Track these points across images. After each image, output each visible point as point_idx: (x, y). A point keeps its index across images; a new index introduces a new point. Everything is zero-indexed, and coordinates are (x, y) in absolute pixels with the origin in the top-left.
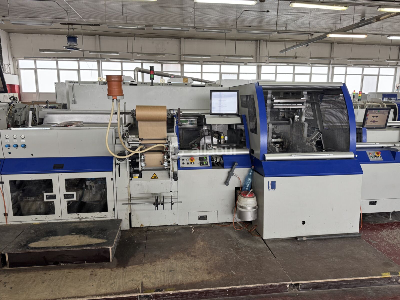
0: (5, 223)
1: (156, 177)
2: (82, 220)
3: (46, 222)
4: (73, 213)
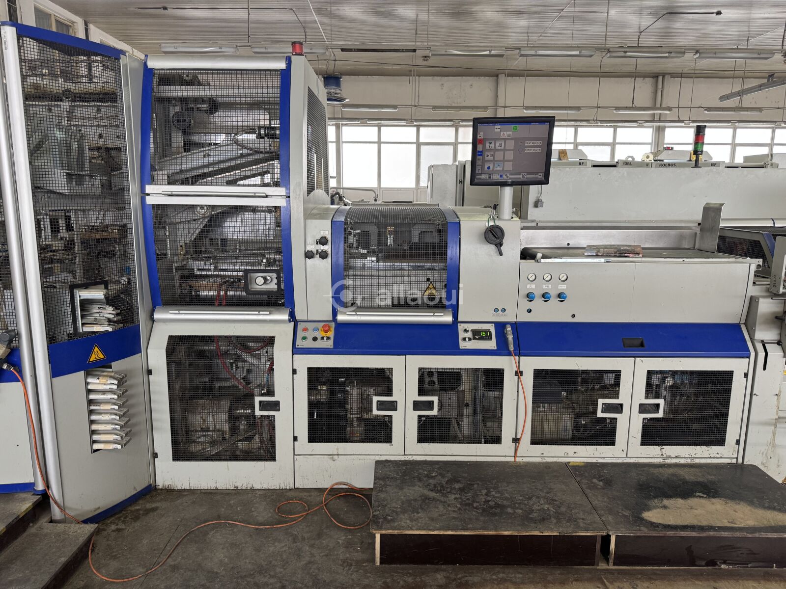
0: (512, 459)
2: (668, 461)
3: (594, 460)
4: (651, 445)
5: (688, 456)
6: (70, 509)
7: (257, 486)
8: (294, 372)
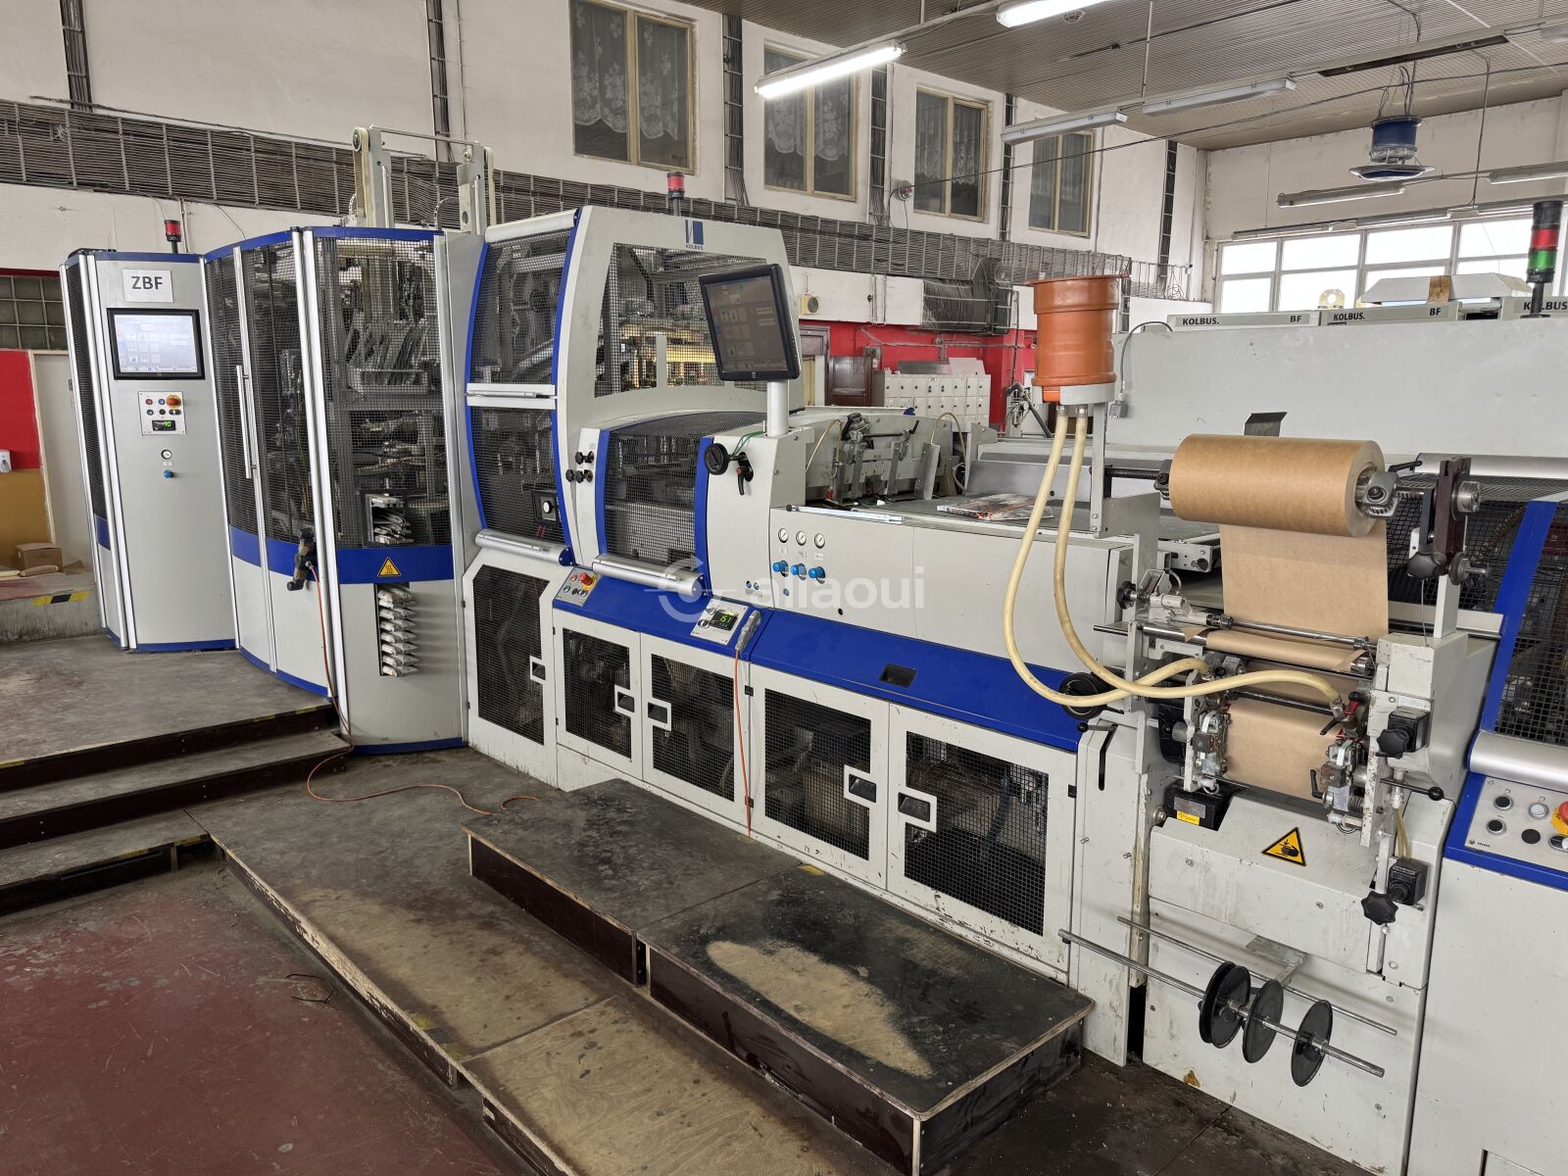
0: (746, 832)
1: (1294, 853)
2: (948, 926)
3: (842, 876)
4: (922, 882)
5: (980, 930)
6: (355, 727)
7: (532, 774)
8: (554, 631)
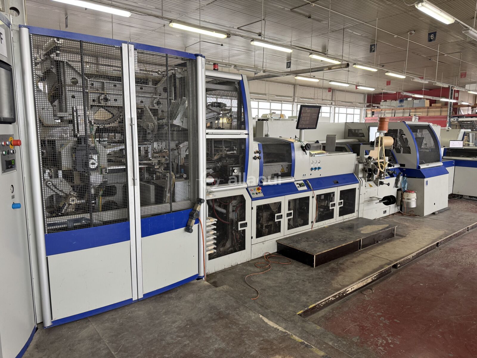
0: (311, 230)
1: (371, 186)
2: (344, 221)
3: (329, 224)
4: (341, 216)
5: (348, 218)
8: (252, 208)
